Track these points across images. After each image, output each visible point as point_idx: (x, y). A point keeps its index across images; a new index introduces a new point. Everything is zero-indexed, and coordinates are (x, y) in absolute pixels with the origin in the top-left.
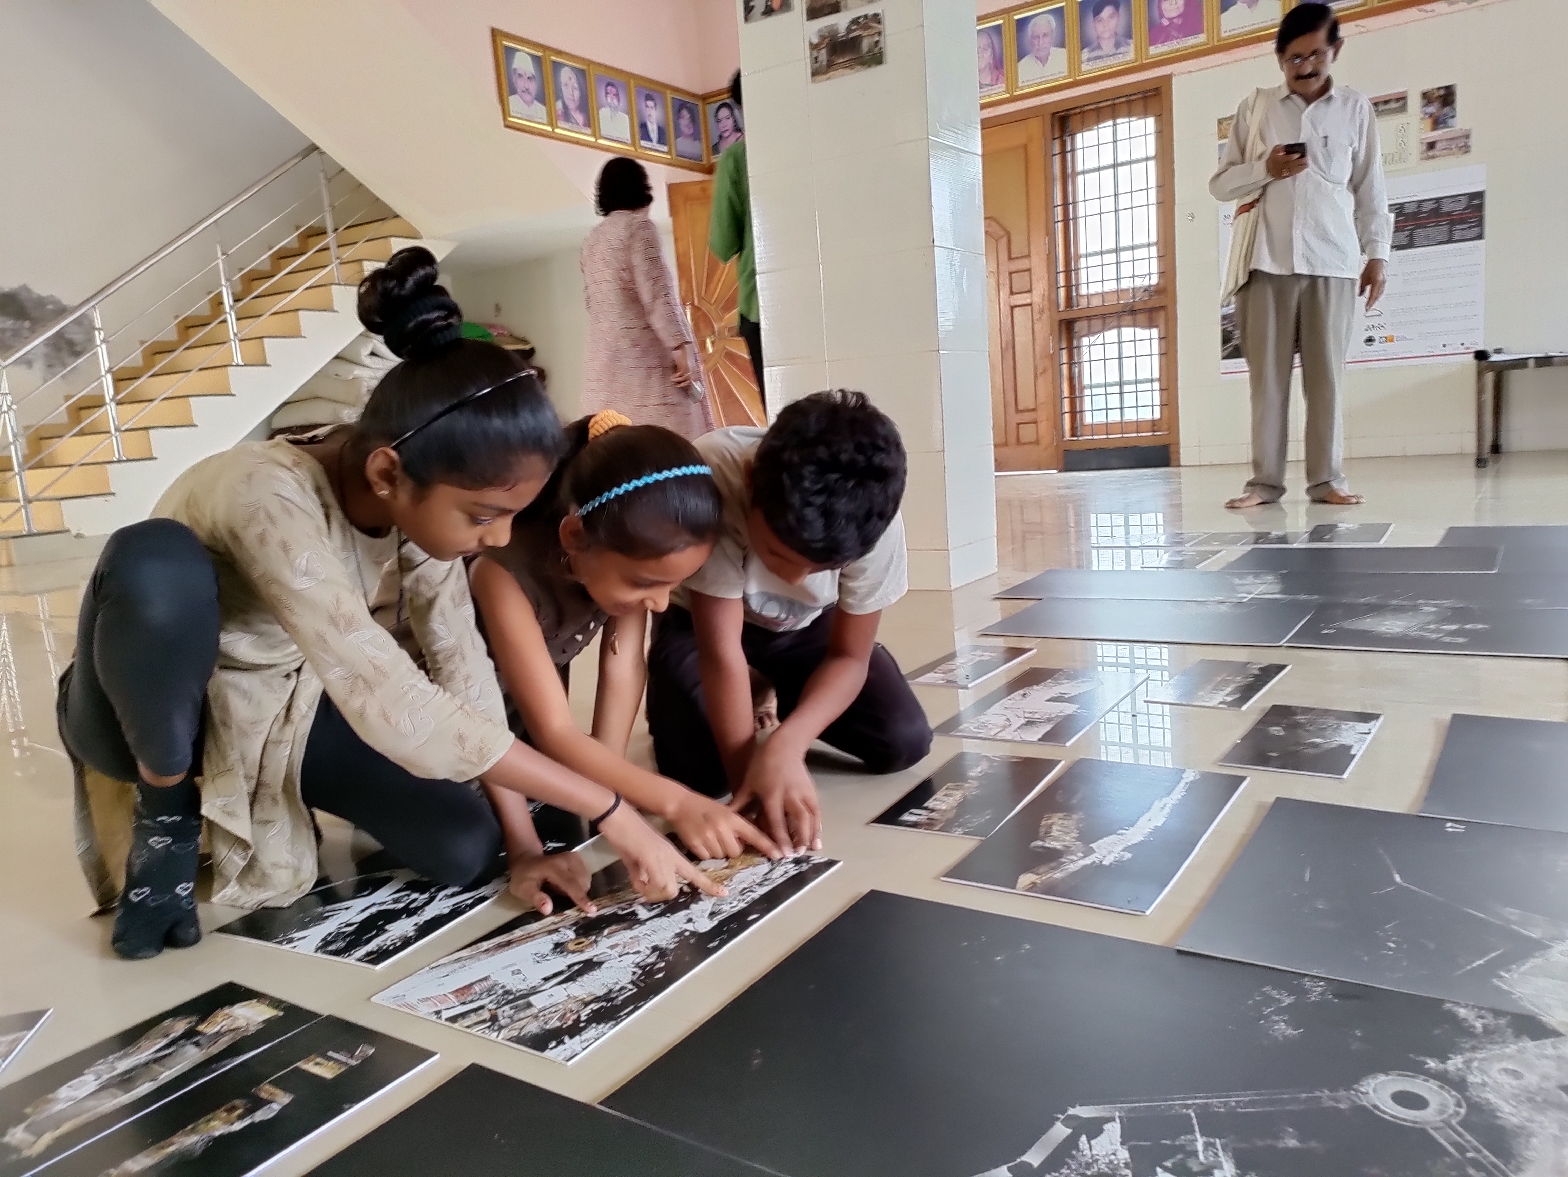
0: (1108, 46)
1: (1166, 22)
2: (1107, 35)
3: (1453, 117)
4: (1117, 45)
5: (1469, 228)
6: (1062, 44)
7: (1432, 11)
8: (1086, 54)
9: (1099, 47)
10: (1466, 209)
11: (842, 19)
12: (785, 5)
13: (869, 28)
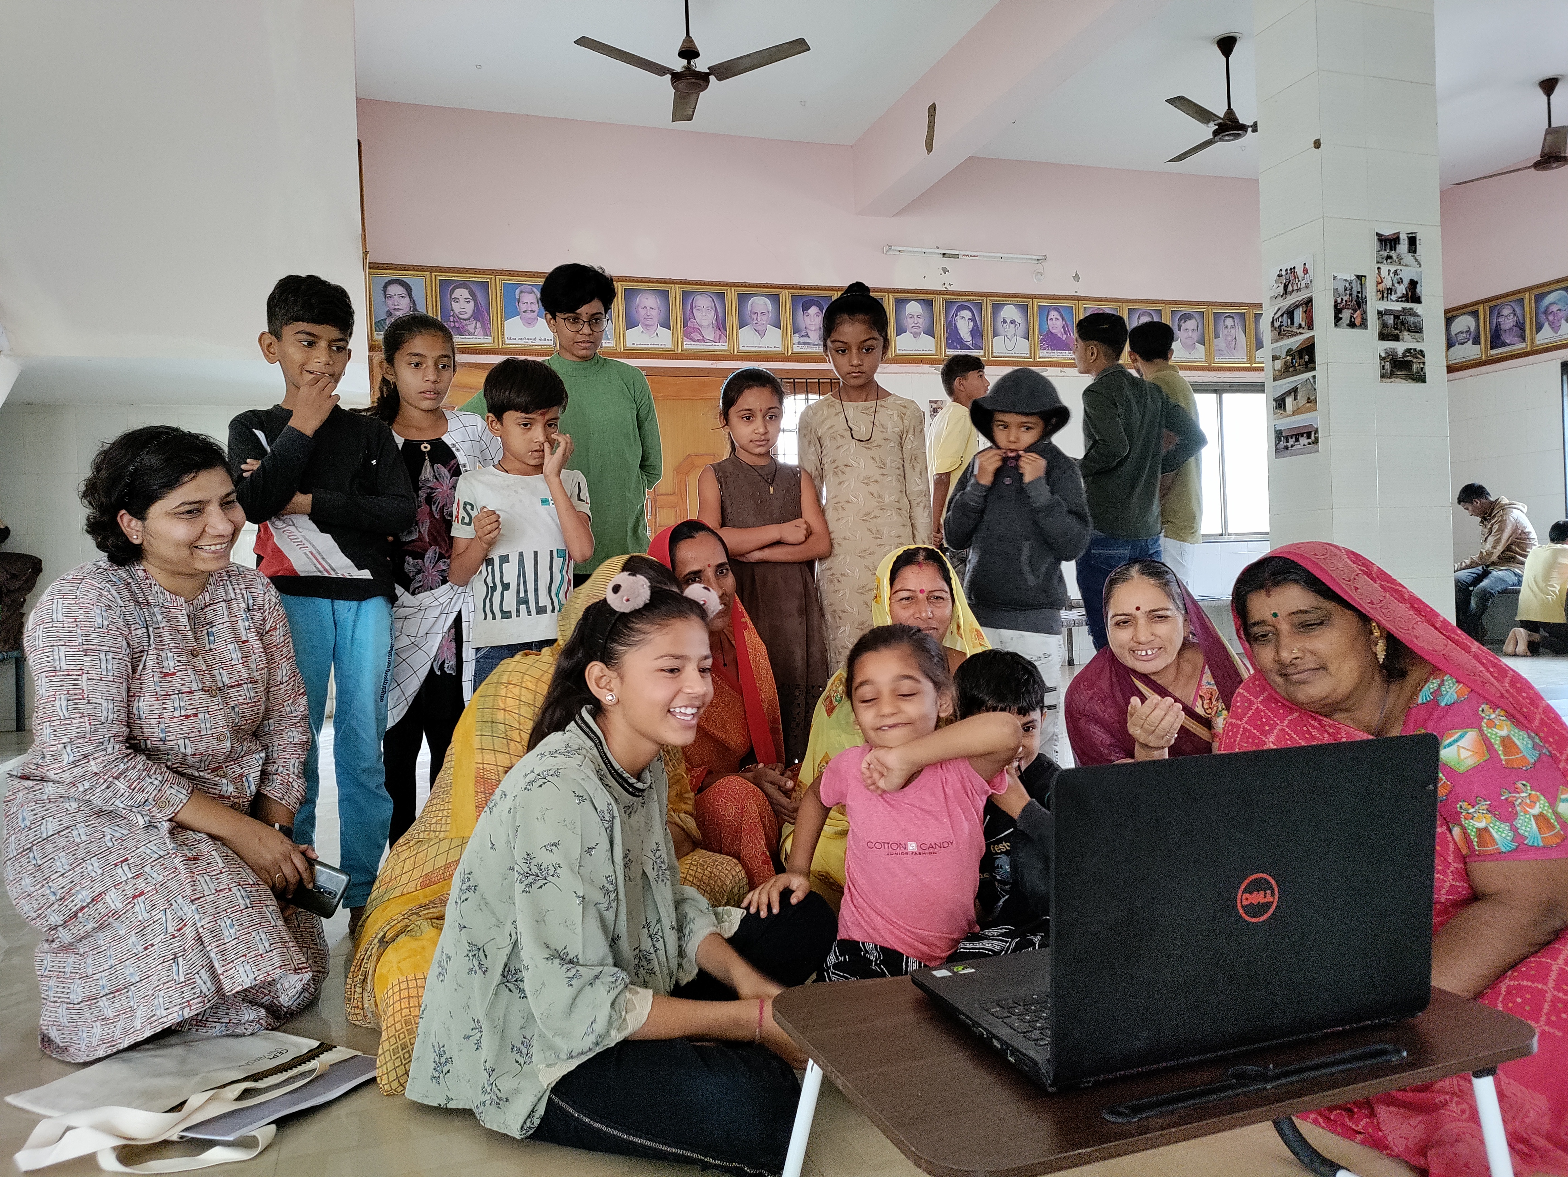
0: (814, 336)
2: (813, 328)
6: (777, 325)
8: (796, 338)
11: (1400, 347)
12: (1364, 325)
13: (1417, 358)
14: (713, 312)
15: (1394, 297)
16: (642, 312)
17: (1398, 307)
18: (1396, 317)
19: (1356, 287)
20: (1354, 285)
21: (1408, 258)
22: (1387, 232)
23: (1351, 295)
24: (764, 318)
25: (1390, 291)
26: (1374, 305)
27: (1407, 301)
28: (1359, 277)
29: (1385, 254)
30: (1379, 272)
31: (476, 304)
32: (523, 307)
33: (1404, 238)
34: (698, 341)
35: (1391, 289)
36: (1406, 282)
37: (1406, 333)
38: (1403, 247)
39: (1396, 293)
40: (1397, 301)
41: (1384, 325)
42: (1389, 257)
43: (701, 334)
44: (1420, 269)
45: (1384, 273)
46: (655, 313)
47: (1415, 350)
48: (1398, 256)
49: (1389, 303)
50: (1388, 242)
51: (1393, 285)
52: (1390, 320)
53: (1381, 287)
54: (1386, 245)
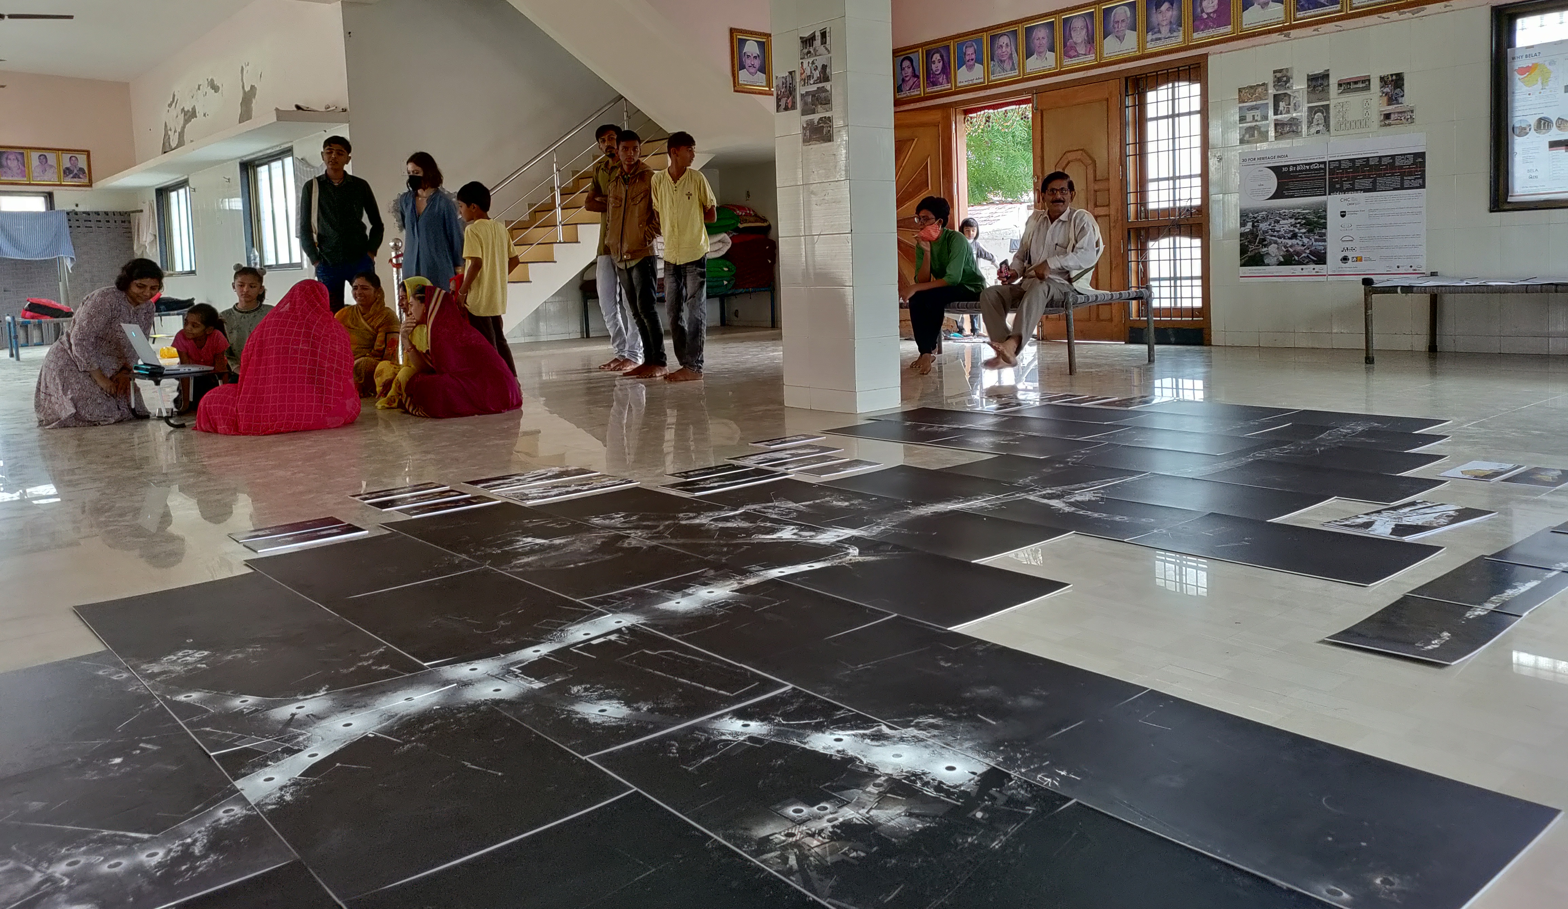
0: (1165, 31)
1: (1205, 16)
2: (1165, 23)
3: (1403, 96)
4: (1171, 31)
5: (1416, 178)
6: (1134, 28)
7: (1388, 18)
8: (1150, 36)
9: (1159, 32)
10: (1413, 164)
11: (816, 117)
12: (794, 107)
13: (826, 123)
14: (1085, 30)
15: (812, 82)
16: (1037, 42)
17: (814, 88)
18: (813, 96)
19: (789, 80)
20: (788, 79)
21: (821, 49)
22: (806, 35)
23: (786, 87)
24: (1124, 24)
25: (809, 77)
26: (800, 90)
27: (821, 82)
28: (790, 73)
29: (806, 51)
30: (802, 66)
31: (943, 63)
32: (967, 58)
33: (818, 34)
34: (1074, 57)
35: (810, 76)
36: (819, 68)
37: (819, 106)
38: (818, 42)
39: (813, 78)
40: (814, 83)
41: (805, 104)
42: (809, 52)
43: (1076, 51)
44: (830, 55)
45: (805, 65)
46: (1044, 41)
47: (825, 117)
48: (815, 49)
49: (809, 86)
50: (807, 42)
51: (811, 72)
52: (809, 99)
53: (803, 76)
54: (806, 46)
